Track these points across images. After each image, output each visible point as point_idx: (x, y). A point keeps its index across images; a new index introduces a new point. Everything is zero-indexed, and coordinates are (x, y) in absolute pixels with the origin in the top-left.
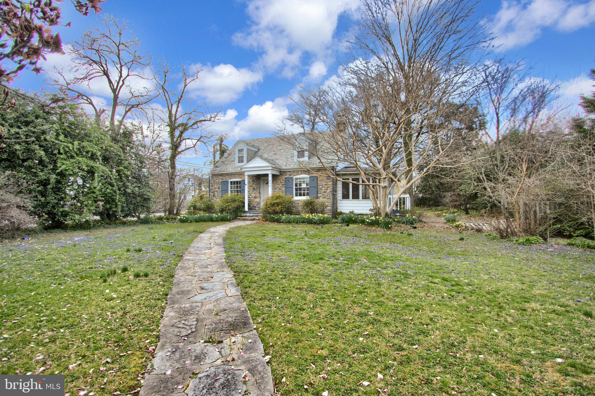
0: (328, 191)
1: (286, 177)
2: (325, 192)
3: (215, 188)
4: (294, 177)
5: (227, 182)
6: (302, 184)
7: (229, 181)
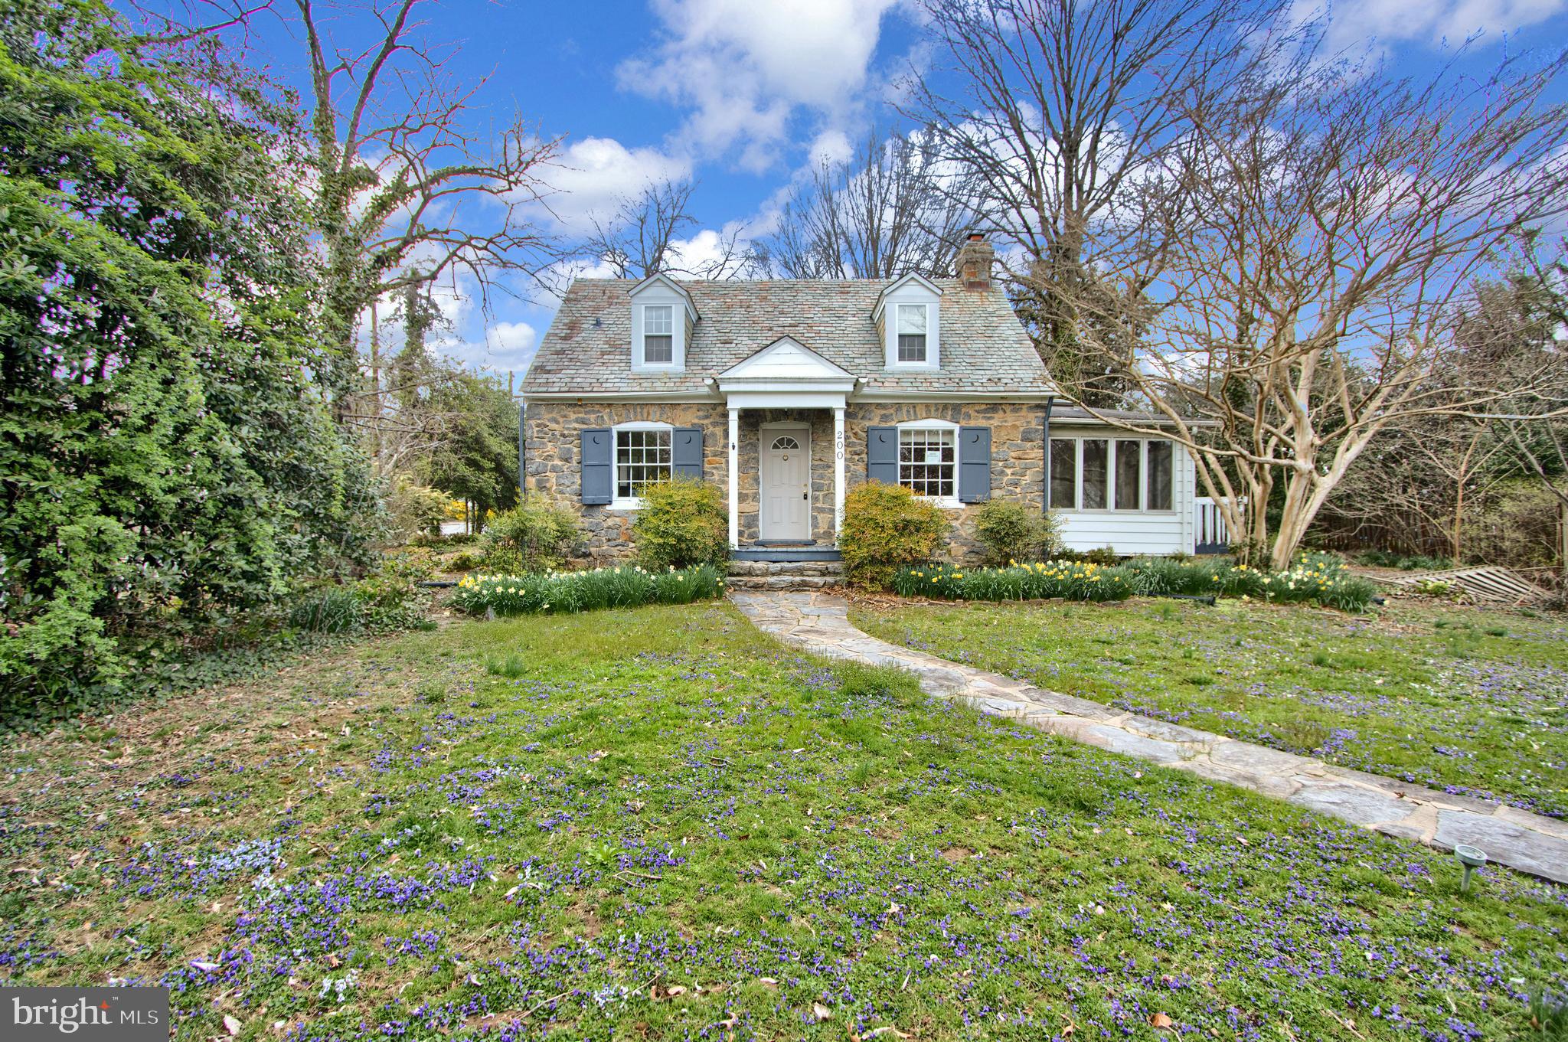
0: (1027, 479)
1: (867, 424)
2: (1016, 484)
3: (549, 457)
4: (902, 426)
5: (609, 431)
6: (927, 453)
7: (616, 429)
